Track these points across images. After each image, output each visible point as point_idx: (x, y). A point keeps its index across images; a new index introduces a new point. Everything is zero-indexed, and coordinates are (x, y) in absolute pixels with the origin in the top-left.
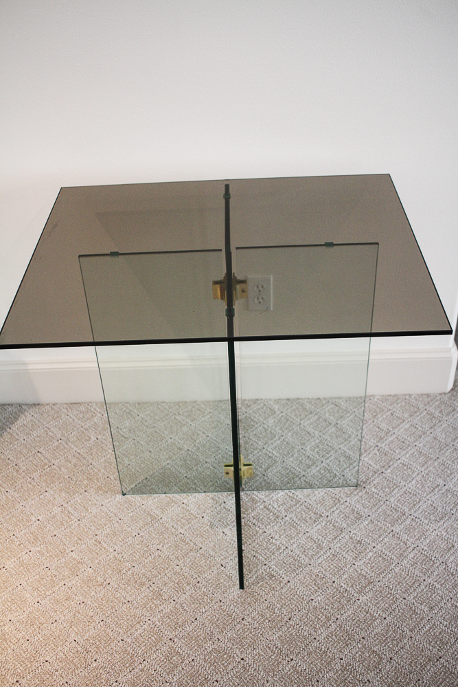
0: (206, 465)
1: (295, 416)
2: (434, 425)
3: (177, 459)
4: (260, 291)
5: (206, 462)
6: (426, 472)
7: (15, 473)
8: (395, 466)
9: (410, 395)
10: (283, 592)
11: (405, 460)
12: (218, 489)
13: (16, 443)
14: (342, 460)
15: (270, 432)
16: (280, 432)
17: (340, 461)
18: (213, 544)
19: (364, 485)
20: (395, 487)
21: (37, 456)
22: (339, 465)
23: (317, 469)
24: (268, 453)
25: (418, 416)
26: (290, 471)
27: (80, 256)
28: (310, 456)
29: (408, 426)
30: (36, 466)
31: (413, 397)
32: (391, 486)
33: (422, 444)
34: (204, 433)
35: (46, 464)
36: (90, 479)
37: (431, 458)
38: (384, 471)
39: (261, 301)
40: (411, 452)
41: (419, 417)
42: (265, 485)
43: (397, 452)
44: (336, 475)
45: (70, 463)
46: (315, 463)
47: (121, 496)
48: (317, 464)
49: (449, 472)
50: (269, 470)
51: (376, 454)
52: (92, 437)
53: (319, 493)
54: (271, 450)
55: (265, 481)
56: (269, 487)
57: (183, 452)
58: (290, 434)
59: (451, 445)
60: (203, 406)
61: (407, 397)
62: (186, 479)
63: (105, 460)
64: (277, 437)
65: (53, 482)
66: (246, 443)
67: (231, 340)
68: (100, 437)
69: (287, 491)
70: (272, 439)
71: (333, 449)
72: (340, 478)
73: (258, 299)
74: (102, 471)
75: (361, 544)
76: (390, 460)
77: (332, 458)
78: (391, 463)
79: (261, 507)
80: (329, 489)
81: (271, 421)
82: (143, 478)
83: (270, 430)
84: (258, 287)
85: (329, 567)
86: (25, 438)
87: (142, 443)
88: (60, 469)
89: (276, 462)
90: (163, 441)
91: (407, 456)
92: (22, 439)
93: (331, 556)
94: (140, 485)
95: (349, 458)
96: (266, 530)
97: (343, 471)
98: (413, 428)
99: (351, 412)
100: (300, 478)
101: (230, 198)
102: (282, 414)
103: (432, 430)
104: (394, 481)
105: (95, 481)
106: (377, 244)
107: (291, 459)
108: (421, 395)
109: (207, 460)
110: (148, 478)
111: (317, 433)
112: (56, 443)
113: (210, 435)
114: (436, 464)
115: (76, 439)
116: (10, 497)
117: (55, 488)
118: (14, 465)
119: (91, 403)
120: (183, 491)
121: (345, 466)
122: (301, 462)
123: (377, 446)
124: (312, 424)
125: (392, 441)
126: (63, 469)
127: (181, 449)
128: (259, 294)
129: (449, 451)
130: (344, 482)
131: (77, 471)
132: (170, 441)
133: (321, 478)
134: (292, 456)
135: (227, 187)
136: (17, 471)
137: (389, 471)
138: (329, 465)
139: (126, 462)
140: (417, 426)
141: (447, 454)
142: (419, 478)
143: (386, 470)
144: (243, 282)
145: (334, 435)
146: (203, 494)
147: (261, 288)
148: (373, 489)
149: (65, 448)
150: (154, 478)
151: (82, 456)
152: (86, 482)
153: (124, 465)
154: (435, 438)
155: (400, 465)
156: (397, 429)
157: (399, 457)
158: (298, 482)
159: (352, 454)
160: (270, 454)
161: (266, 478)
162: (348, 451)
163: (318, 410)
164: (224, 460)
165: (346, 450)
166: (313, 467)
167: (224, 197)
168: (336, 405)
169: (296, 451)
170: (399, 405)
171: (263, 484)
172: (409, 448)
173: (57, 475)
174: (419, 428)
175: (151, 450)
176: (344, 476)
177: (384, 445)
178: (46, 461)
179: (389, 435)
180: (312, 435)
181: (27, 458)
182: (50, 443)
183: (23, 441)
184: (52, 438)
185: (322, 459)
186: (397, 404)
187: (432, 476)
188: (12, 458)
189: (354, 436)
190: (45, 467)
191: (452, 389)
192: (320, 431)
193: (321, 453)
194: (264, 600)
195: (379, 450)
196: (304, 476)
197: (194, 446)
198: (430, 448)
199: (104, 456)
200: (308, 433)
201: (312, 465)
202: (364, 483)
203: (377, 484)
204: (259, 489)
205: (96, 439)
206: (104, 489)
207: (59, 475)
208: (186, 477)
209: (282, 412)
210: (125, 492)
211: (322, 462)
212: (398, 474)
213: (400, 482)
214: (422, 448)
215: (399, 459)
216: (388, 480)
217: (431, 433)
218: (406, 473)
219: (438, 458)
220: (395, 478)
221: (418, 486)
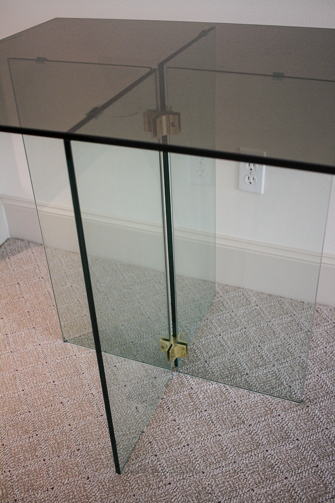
1: (269, 312)
4: (251, 169)
10: (157, 493)
13: (6, 271)
14: (296, 370)
15: (235, 321)
16: (245, 323)
17: (293, 370)
18: (119, 415)
19: (309, 404)
21: (15, 286)
22: (291, 374)
23: (265, 371)
24: (222, 341)
26: (235, 365)
28: (264, 356)
30: (9, 295)
35: (17, 295)
39: (252, 181)
42: (202, 372)
44: (282, 383)
45: (38, 299)
46: (265, 365)
47: (61, 341)
48: (268, 366)
50: (214, 358)
53: (254, 397)
54: (226, 339)
55: (204, 367)
56: (205, 375)
57: (143, 318)
58: (254, 328)
62: (131, 344)
63: (67, 307)
64: (239, 328)
65: (13, 312)
68: (74, 285)
69: (222, 385)
70: (233, 329)
71: (293, 355)
72: (285, 388)
73: (249, 178)
75: (272, 468)
77: (287, 364)
79: (185, 392)
80: (267, 396)
81: (241, 311)
82: (90, 331)
83: (236, 319)
84: (249, 165)
85: (224, 483)
86: (16, 269)
88: (26, 302)
89: (225, 351)
90: (131, 303)
92: (12, 269)
93: (231, 471)
96: (177, 419)
97: (292, 381)
99: (330, 322)
100: (242, 376)
102: (256, 307)
107: (242, 354)
111: (283, 335)
112: (37, 280)
117: (10, 318)
120: (122, 355)
122: (252, 360)
126: (28, 303)
128: (251, 173)
130: (289, 394)
131: (38, 308)
133: (264, 382)
134: (246, 350)
138: (279, 371)
146: (140, 364)
147: (252, 167)
152: (39, 320)
158: (238, 379)
161: (206, 365)
163: (295, 313)
166: (261, 368)
169: (252, 346)
171: (200, 371)
173: (20, 307)
176: (290, 387)
178: (19, 292)
180: (277, 335)
181: (6, 286)
182: (32, 279)
184: (37, 274)
185: (275, 362)
190: (15, 298)
192: (287, 334)
193: (277, 356)
194: (132, 494)
196: (247, 374)
199: (68, 303)
200: (274, 332)
201: (261, 366)
202: (310, 401)
203: (323, 407)
204: (194, 374)
205: (70, 286)
206: (51, 330)
207: (22, 307)
208: (132, 342)
209: (257, 305)
210: (66, 339)
211: (274, 366)
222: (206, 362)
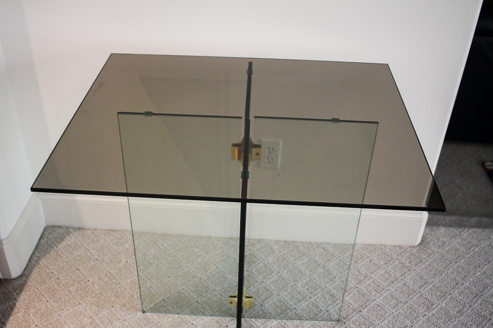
0: (214, 292)
1: (291, 256)
2: (404, 273)
3: (190, 285)
4: (270, 152)
5: (215, 290)
6: (397, 313)
7: (56, 286)
8: (371, 306)
9: (386, 246)
11: (380, 302)
12: (222, 314)
13: (60, 260)
14: (327, 298)
15: (270, 268)
16: (278, 268)
17: (325, 298)
19: (344, 321)
20: (370, 324)
21: (76, 272)
22: (325, 301)
23: (306, 303)
24: (266, 286)
25: (391, 264)
26: (284, 303)
27: (119, 113)
28: (301, 292)
29: (383, 272)
30: (74, 281)
31: (388, 247)
32: (367, 323)
33: (393, 289)
34: (215, 265)
35: (82, 280)
36: (117, 296)
37: (401, 302)
38: (361, 309)
39: (270, 160)
40: (385, 295)
41: (392, 266)
42: (262, 314)
43: (373, 294)
44: (321, 310)
45: (103, 280)
46: (305, 298)
47: (141, 313)
48: (306, 299)
49: (415, 315)
50: (266, 302)
51: (355, 294)
52: (123, 260)
53: (306, 325)
54: (269, 284)
55: (262, 310)
56: (265, 316)
57: (196, 279)
58: (286, 271)
59: (418, 292)
60: (216, 242)
61: (383, 247)
62: (196, 303)
63: (132, 281)
64: (275, 273)
65: (87, 296)
66: (249, 276)
67: (244, 201)
68: (129, 261)
69: (280, 321)
70: (270, 275)
71: (320, 287)
72: (324, 313)
73: (268, 159)
74: (128, 290)
76: (367, 301)
77: (319, 295)
78: (368, 303)
80: (315, 322)
81: (271, 259)
82: (161, 299)
83: (269, 266)
84: (269, 149)
86: (68, 256)
87: (163, 269)
88: (93, 285)
89: (272, 294)
90: (181, 269)
91: (381, 298)
92: (65, 257)
94: (158, 305)
95: (333, 296)
97: (327, 307)
98: (387, 274)
99: (337, 257)
100: (291, 310)
101: (252, 73)
102: (280, 254)
103: (403, 277)
104: (370, 320)
105: (122, 299)
106: (377, 123)
107: (285, 293)
108: (395, 246)
109: (215, 288)
110: (166, 299)
111: (308, 272)
112: (93, 263)
113: (219, 266)
114: (405, 307)
115: (109, 260)
116: (49, 306)
117: (87, 302)
118: (56, 279)
119: (125, 231)
120: (193, 313)
121: (330, 303)
122: (294, 297)
123: (357, 288)
124: (304, 264)
125: (369, 284)
126: (96, 286)
127: (195, 277)
128: (270, 155)
129: (416, 296)
130: (328, 317)
131: (107, 288)
132: (186, 269)
133: (309, 312)
134: (286, 290)
135: (250, 64)
136: (58, 284)
137: (366, 310)
138: (316, 301)
139: (149, 284)
140: (390, 273)
141: (414, 299)
142: (390, 318)
143: (363, 309)
144: (259, 146)
145: (322, 276)
146: (210, 318)
147: (271, 150)
148: (352, 325)
149: (100, 267)
150: (170, 300)
151: (113, 276)
152: (113, 299)
153: (146, 287)
154: (405, 285)
155: (375, 306)
156: (374, 274)
157: (375, 298)
158: (290, 314)
159: (336, 293)
160: (268, 288)
161: (263, 308)
162: (333, 290)
163: (310, 253)
164: (230, 289)
165: (331, 289)
166: (302, 302)
167: (247, 72)
168: (325, 249)
169: (289, 286)
170: (376, 254)
171: (260, 313)
172: (383, 291)
173: (90, 290)
174: (392, 275)
175: (170, 275)
176: (328, 311)
177: (362, 287)
178: (83, 277)
179: (367, 279)
180: (304, 273)
181: (68, 274)
182: (88, 263)
183: (66, 259)
184: (90, 258)
185: (311, 295)
186: (375, 253)
187: (402, 317)
188: (55, 273)
189: (338, 278)
190: (81, 283)
191: (420, 244)
192: (311, 271)
193: (310, 290)
195: (358, 291)
196: (295, 309)
197: (206, 275)
198: (401, 293)
199: (131, 278)
200: (301, 271)
201: (302, 300)
202: (344, 319)
203: (355, 321)
204: (257, 317)
205: (126, 262)
206: (128, 306)
207: (92, 290)
208: (197, 301)
209: (280, 252)
210: (145, 310)
211: (311, 298)
212: (373, 314)
213: (375, 321)
214: (394, 292)
215: (375, 300)
216: (365, 318)
217: (402, 280)
218: (380, 313)
219: (407, 302)
220: (370, 316)
221: (389, 325)
222: (262, 305)
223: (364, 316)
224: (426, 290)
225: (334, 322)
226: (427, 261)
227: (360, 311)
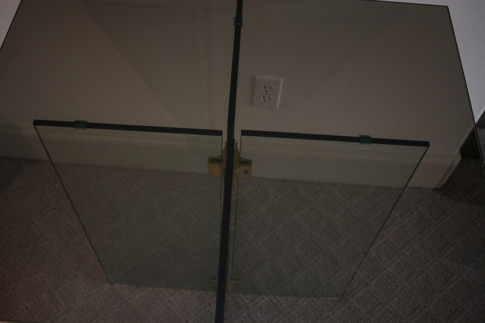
0: (195, 256)
1: (288, 203)
2: (423, 230)
3: (167, 246)
4: (267, 91)
5: (195, 254)
6: (409, 288)
7: (8, 247)
8: (380, 277)
11: (391, 271)
12: (204, 286)
13: (11, 208)
14: (329, 265)
15: (262, 221)
16: (272, 222)
17: (326, 266)
19: (347, 298)
20: (377, 303)
21: (31, 227)
22: (326, 270)
23: (304, 273)
24: (257, 248)
25: (408, 217)
26: (277, 273)
28: (299, 257)
29: (397, 228)
30: (29, 239)
32: (374, 302)
33: (408, 253)
34: (197, 217)
35: (38, 238)
36: (81, 262)
37: (416, 271)
38: (368, 282)
39: (267, 99)
40: (397, 261)
42: (251, 287)
43: (384, 260)
44: (321, 283)
45: (62, 238)
46: (302, 266)
47: (109, 285)
48: (305, 267)
49: (431, 290)
50: (256, 271)
53: (303, 302)
54: (260, 245)
55: (251, 282)
57: (174, 238)
58: (281, 226)
60: (197, 180)
62: (174, 272)
64: (268, 229)
65: (44, 262)
66: (236, 232)
69: (272, 297)
70: (262, 232)
71: (322, 249)
72: (325, 287)
73: (264, 97)
76: (376, 270)
77: (320, 261)
78: (377, 273)
79: (244, 314)
80: (313, 298)
81: (264, 208)
82: (132, 266)
83: (262, 218)
84: (265, 87)
86: (20, 203)
88: (52, 246)
89: (264, 260)
90: (156, 222)
91: (393, 266)
92: (17, 204)
94: (128, 275)
95: (336, 263)
97: (328, 279)
98: (402, 231)
99: (344, 205)
100: (286, 283)
101: (241, 25)
102: (276, 200)
103: (421, 235)
104: (377, 297)
105: (86, 265)
107: (279, 259)
109: (196, 251)
110: (137, 266)
111: (308, 228)
112: (50, 213)
113: (202, 219)
114: (420, 278)
117: (45, 269)
118: (7, 236)
120: (170, 286)
121: (332, 273)
122: (289, 263)
124: (304, 216)
127: (172, 234)
128: (266, 94)
129: (434, 264)
130: (329, 292)
131: (68, 250)
132: (162, 222)
133: (306, 285)
134: (281, 254)
136: (10, 244)
137: (373, 283)
138: (315, 270)
140: (406, 230)
141: (431, 267)
142: (401, 295)
143: (371, 281)
144: (248, 163)
145: (324, 233)
146: (189, 292)
147: (268, 89)
148: (356, 305)
149: (58, 219)
152: (76, 265)
154: (422, 246)
155: (385, 277)
157: (385, 266)
158: (284, 287)
159: (340, 258)
160: (260, 251)
163: (311, 199)
165: (335, 253)
166: (299, 271)
168: (330, 194)
169: (285, 248)
172: (396, 256)
173: (48, 253)
174: (408, 232)
176: (329, 285)
178: (39, 234)
180: (303, 230)
181: (21, 229)
184: (47, 205)
185: (310, 262)
187: (415, 293)
188: (6, 228)
191: (445, 185)
192: (311, 226)
193: (309, 253)
196: (290, 281)
197: (186, 231)
198: (416, 258)
200: (299, 227)
201: (299, 268)
203: (360, 298)
204: (245, 291)
206: (93, 275)
207: (50, 253)
208: (174, 269)
211: (309, 265)
212: (382, 288)
213: (383, 299)
214: (408, 257)
215: (385, 269)
216: (372, 294)
217: (419, 239)
218: (390, 287)
219: (423, 272)
220: (378, 292)
221: (399, 304)
222: (251, 276)
223: (371, 292)
224: (446, 254)
225: (335, 299)
226: (451, 212)
227: (367, 284)
